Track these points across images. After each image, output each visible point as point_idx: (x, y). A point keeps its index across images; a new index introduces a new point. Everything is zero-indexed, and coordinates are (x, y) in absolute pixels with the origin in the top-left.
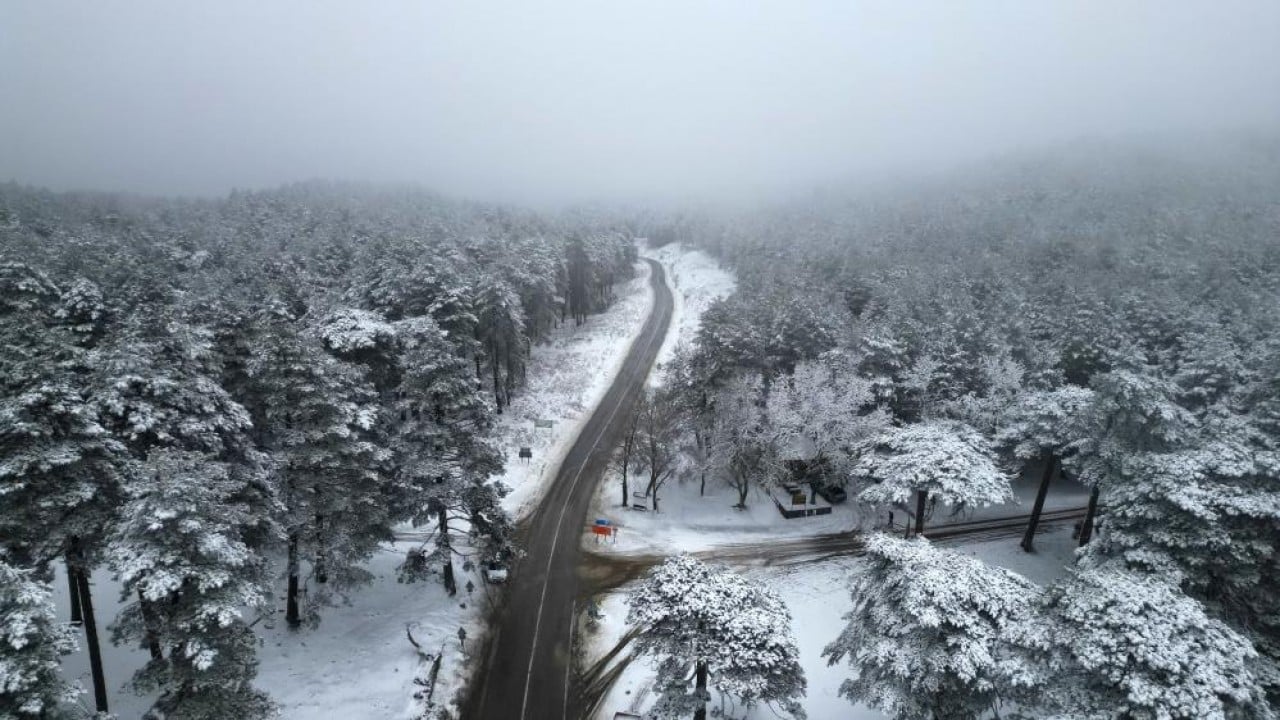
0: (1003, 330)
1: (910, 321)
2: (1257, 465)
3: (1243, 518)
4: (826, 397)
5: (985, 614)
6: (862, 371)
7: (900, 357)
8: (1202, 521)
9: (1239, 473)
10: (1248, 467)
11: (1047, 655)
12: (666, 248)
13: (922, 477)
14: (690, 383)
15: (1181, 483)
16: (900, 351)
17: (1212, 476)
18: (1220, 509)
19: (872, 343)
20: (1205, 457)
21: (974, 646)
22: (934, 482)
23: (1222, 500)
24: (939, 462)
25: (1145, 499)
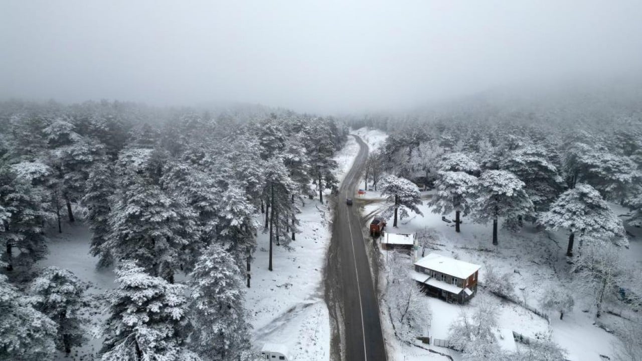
0: (487, 135)
1: (456, 131)
2: (537, 151)
3: (531, 162)
4: (429, 152)
5: (465, 182)
6: (440, 145)
7: (453, 142)
8: (521, 164)
9: (531, 153)
10: (534, 151)
11: (478, 187)
12: (360, 130)
13: (454, 164)
14: (386, 153)
15: (517, 155)
16: (453, 140)
17: (525, 154)
18: (526, 161)
19: (444, 137)
20: (524, 150)
21: (462, 188)
22: (457, 165)
23: (526, 159)
24: (459, 160)
25: (510, 161)
